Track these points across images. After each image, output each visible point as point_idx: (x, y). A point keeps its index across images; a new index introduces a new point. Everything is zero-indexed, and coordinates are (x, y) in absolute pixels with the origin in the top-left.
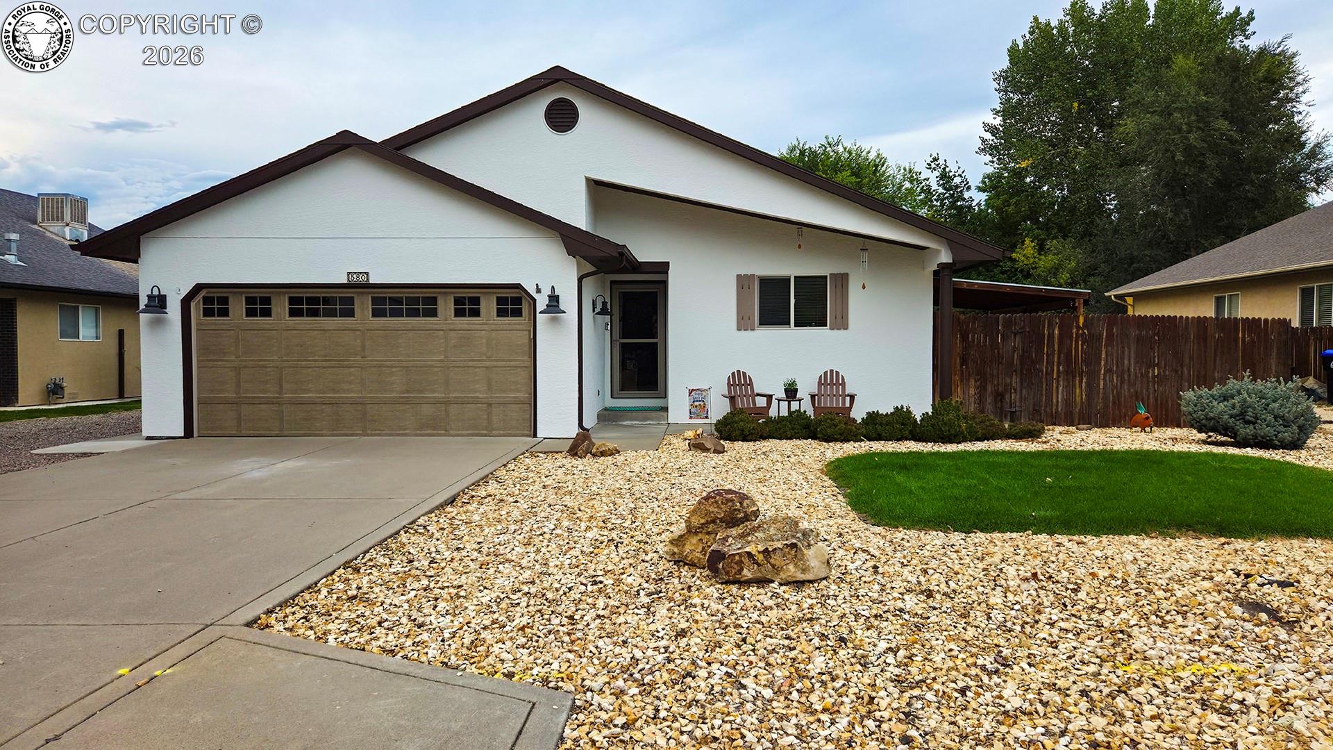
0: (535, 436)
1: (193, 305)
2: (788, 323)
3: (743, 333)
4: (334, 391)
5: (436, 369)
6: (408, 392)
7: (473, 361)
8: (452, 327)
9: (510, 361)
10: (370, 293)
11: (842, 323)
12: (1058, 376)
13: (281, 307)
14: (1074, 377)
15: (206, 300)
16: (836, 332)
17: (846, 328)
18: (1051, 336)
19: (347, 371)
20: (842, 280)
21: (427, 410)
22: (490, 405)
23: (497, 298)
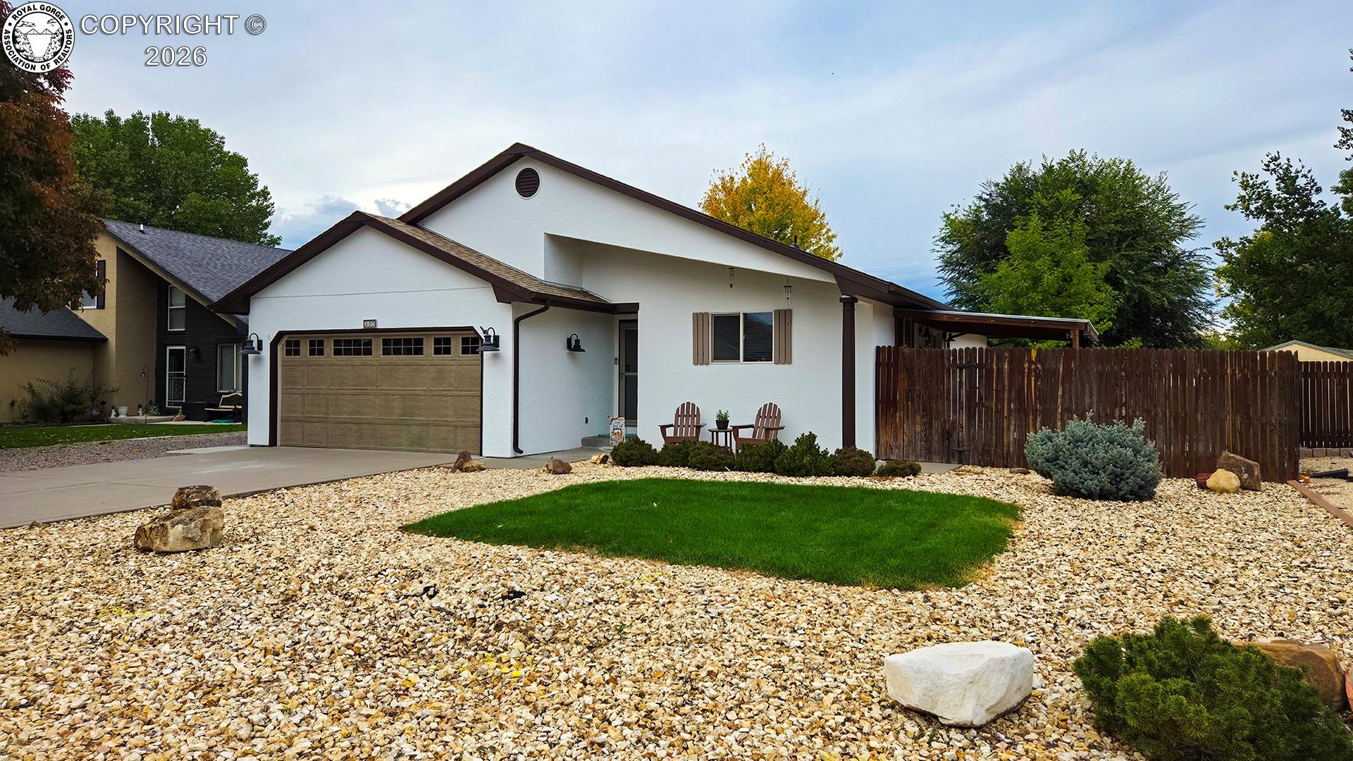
0: (481, 455)
1: (279, 347)
2: (738, 359)
3: (699, 367)
4: (359, 413)
5: (421, 397)
6: (403, 415)
7: (445, 390)
8: (432, 362)
9: (470, 391)
10: (382, 336)
11: (786, 358)
12: (1010, 415)
13: (329, 347)
14: (1027, 416)
15: (288, 343)
16: (780, 366)
17: (790, 363)
18: (1000, 371)
19: (366, 397)
20: (785, 317)
21: (415, 430)
22: (456, 427)
23: (463, 338)
